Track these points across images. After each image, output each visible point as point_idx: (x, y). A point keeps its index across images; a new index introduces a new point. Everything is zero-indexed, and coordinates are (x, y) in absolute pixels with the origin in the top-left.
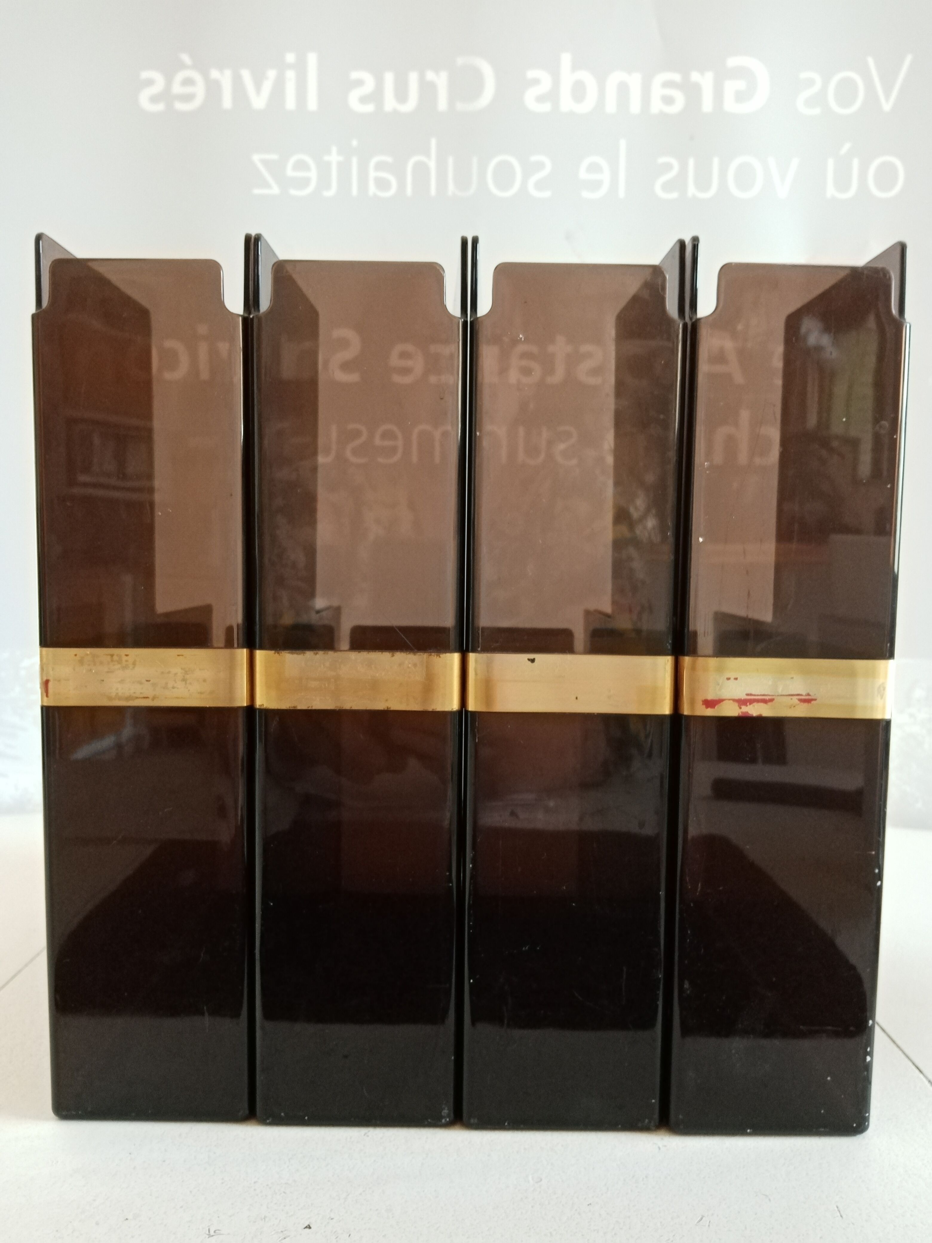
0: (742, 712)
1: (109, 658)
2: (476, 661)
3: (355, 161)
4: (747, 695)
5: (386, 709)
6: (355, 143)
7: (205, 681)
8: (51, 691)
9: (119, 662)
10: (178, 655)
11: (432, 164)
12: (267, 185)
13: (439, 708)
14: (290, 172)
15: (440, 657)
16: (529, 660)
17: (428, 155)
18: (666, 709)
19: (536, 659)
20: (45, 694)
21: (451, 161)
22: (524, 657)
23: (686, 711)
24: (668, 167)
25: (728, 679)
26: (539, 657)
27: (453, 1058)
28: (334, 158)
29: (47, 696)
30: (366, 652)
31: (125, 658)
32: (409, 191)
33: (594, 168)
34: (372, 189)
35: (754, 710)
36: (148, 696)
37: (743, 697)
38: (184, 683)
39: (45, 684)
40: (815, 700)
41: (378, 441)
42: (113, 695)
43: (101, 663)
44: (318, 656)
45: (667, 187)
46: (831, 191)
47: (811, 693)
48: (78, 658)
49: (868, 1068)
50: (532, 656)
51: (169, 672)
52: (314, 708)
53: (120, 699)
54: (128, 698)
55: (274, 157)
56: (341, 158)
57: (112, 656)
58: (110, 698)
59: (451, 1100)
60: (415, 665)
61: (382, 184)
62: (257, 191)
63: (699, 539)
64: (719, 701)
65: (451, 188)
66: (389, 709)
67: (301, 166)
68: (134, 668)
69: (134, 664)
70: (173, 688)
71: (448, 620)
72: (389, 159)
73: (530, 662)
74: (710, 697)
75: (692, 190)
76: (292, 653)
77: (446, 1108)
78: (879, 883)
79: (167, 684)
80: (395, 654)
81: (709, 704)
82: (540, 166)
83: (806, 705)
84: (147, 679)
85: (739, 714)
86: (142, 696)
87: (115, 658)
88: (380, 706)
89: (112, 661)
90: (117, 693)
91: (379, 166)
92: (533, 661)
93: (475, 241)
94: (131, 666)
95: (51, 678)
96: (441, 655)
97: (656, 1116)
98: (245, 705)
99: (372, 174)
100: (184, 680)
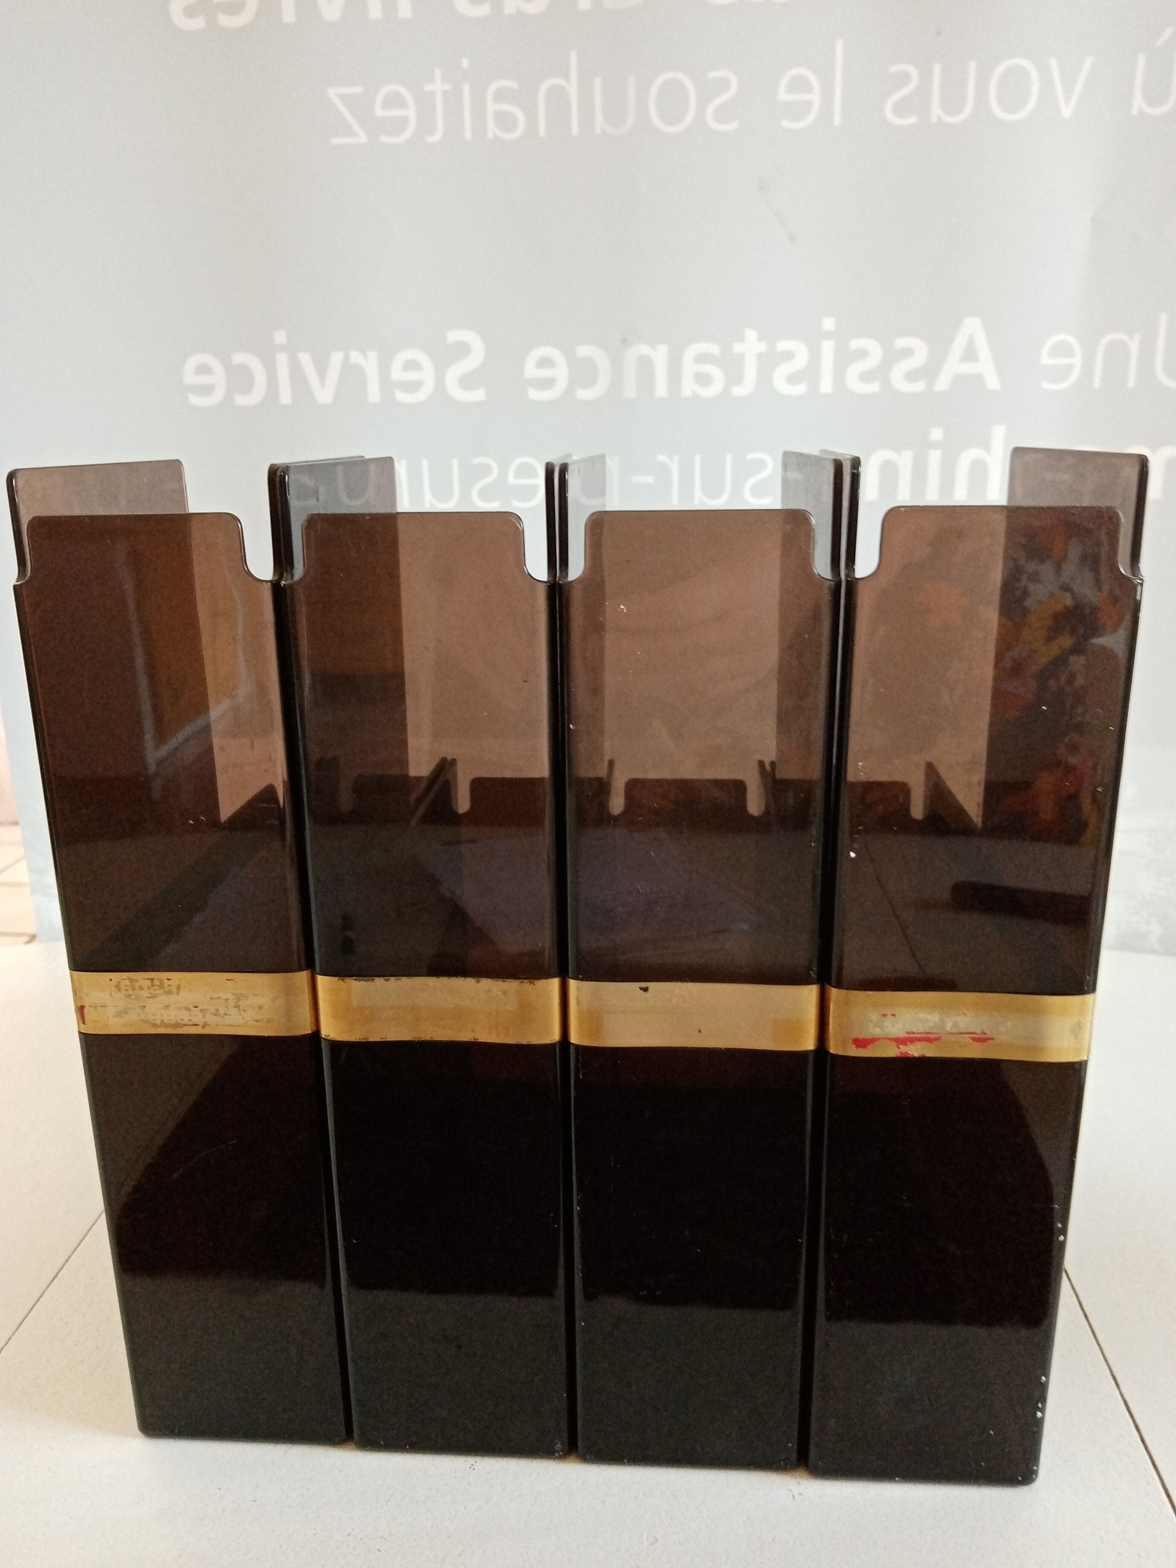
0: (901, 1053)
1: (149, 982)
2: (578, 990)
3: (466, 88)
4: (908, 1033)
5: (473, 1040)
6: (465, 63)
7: (260, 1008)
8: (87, 1017)
9: (161, 986)
10: (228, 980)
11: (573, 91)
12: (352, 133)
13: (536, 1041)
14: (380, 112)
15: (534, 984)
16: (641, 988)
17: (567, 77)
18: (809, 1044)
19: (650, 988)
20: (81, 1021)
21: (598, 82)
22: (636, 985)
23: (833, 1049)
24: (905, 78)
25: (884, 1015)
26: (652, 986)
27: (565, 1395)
28: (438, 87)
29: (84, 1023)
30: (446, 977)
31: (166, 982)
32: (542, 131)
33: (799, 85)
34: (492, 128)
35: (915, 1051)
36: (197, 1023)
37: (902, 1034)
38: (237, 1010)
39: (81, 1010)
40: (992, 1039)
42: (158, 1022)
43: (141, 988)
44: (388, 983)
45: (900, 110)
46: (1138, 102)
47: (988, 1032)
48: (114, 982)
49: (1039, 1423)
50: (644, 985)
51: (219, 998)
52: (388, 1040)
53: (166, 1026)
54: (177, 1025)
55: (359, 90)
56: (447, 87)
57: (152, 980)
58: (155, 1025)
59: (565, 1435)
60: (505, 993)
61: (505, 121)
62: (335, 141)
63: (849, 853)
64: (873, 1040)
65: (600, 123)
66: (476, 1041)
67: (394, 100)
68: (178, 994)
69: (178, 988)
70: (225, 1014)
71: (545, 940)
72: (514, 85)
73: (642, 991)
74: (862, 1036)
75: (936, 112)
76: (359, 980)
77: (559, 1443)
78: (1062, 1238)
79: (217, 1010)
80: (480, 981)
81: (861, 1043)
82: (724, 85)
83: (979, 1044)
84: (195, 1005)
85: (896, 1054)
86: (191, 1023)
87: (157, 982)
88: (466, 1036)
89: (153, 986)
90: (162, 1021)
91: (501, 96)
92: (646, 990)
93: (564, 469)
94: (175, 991)
95: (87, 1005)
96: (535, 983)
97: (794, 1456)
98: (310, 1032)
99: (492, 107)
100: (237, 1006)
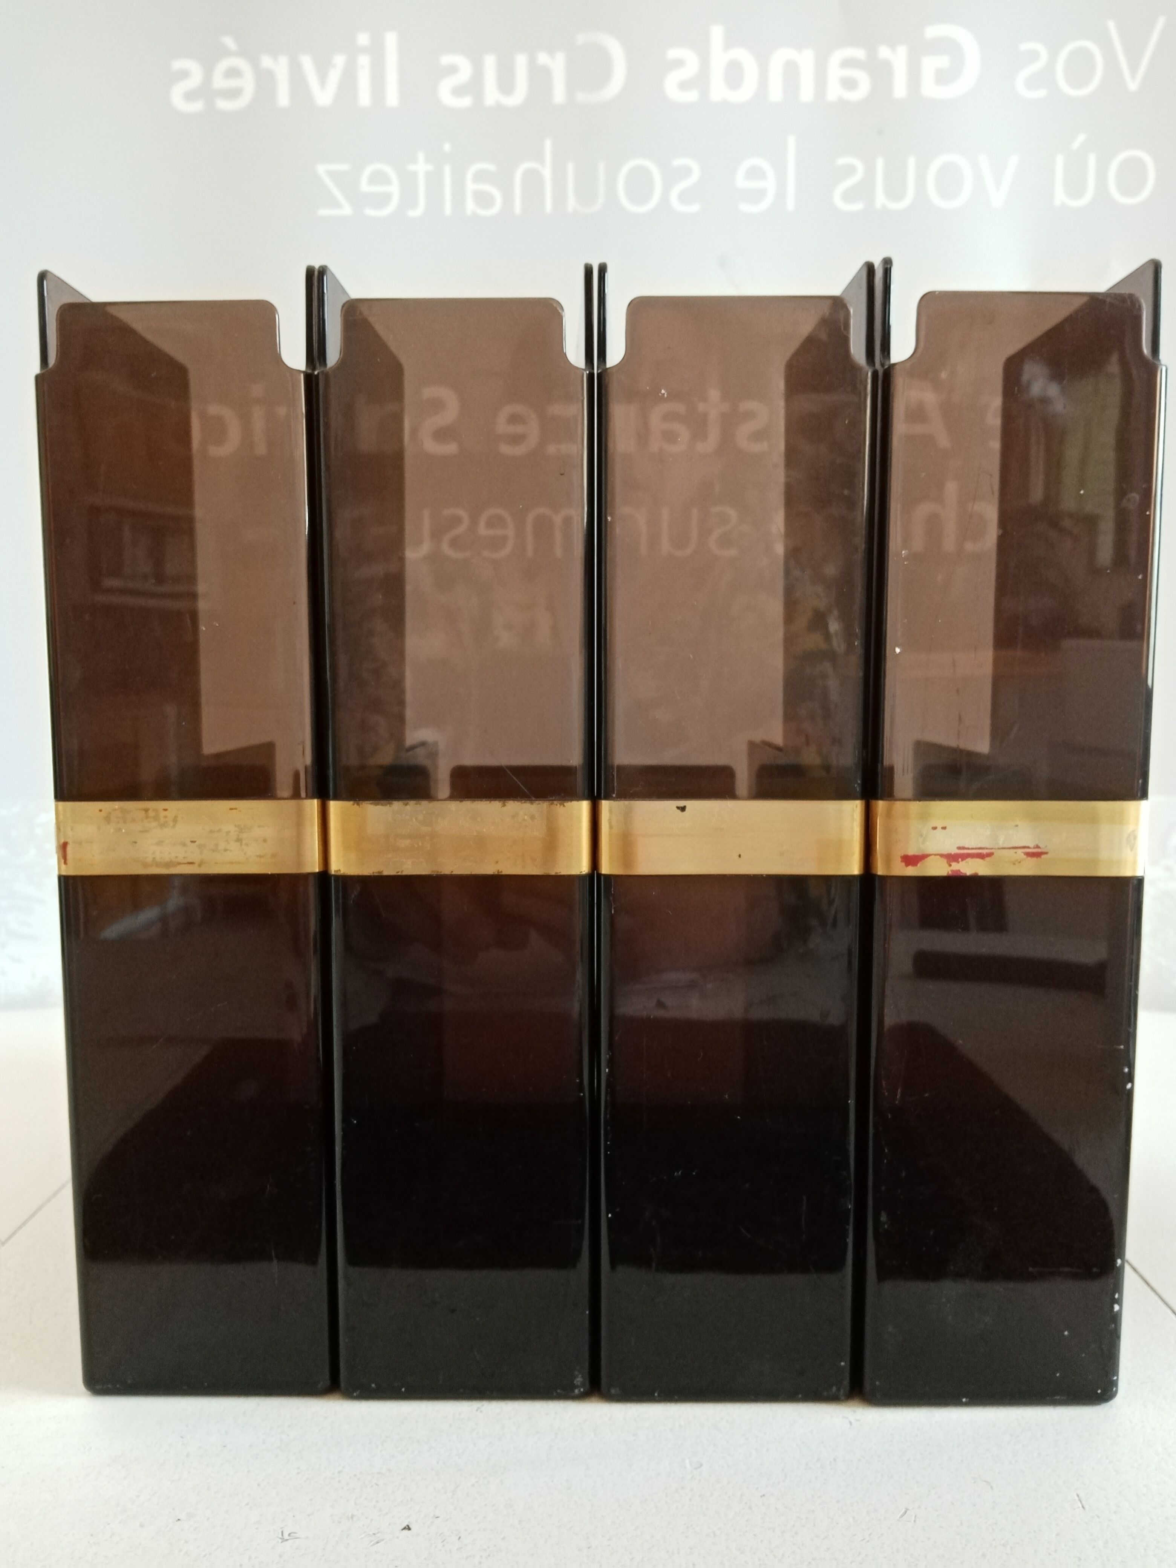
0: (952, 871)
1: (143, 813)
2: (610, 811)
3: (447, 170)
4: (959, 848)
5: (496, 873)
6: (447, 147)
7: (265, 841)
8: (70, 855)
9: (156, 818)
10: (231, 809)
11: (547, 173)
12: (336, 205)
13: (564, 871)
14: (365, 187)
15: (564, 806)
16: (678, 808)
17: (541, 161)
18: (854, 868)
19: (687, 807)
20: (63, 861)
21: (570, 167)
22: (671, 805)
23: (880, 870)
24: (850, 170)
25: (935, 828)
26: (690, 804)
27: (587, 1312)
28: (421, 167)
29: (65, 863)
30: (469, 802)
31: (163, 814)
32: (518, 208)
33: (755, 173)
34: (470, 206)
35: (968, 868)
36: (194, 862)
37: (954, 851)
38: (238, 844)
39: (63, 848)
40: (1046, 853)
41: (483, 530)
42: (149, 860)
43: (133, 820)
44: (408, 807)
45: (848, 196)
46: (1060, 197)
47: (1040, 845)
48: (103, 814)
49: (1115, 1319)
50: (681, 803)
51: (219, 831)
52: (405, 873)
53: (158, 865)
54: (168, 865)
55: (344, 167)
56: (430, 167)
57: (146, 810)
58: (145, 865)
59: (587, 1365)
60: (532, 817)
61: (483, 199)
62: (324, 212)
63: (895, 649)
64: (923, 857)
65: (572, 202)
66: (500, 874)
67: (378, 178)
68: (174, 826)
69: (175, 820)
70: (226, 850)
71: (574, 757)
72: (491, 167)
73: (679, 811)
74: (912, 851)
75: (881, 199)
76: (376, 805)
77: (580, 1376)
78: (1129, 1086)
79: (217, 845)
80: (506, 804)
81: (910, 860)
82: (686, 171)
83: (1034, 859)
84: (192, 840)
85: (948, 872)
86: (186, 861)
87: (151, 813)
88: (488, 869)
89: (147, 817)
90: (154, 858)
91: (480, 177)
92: (683, 809)
93: (603, 269)
94: (171, 824)
95: (70, 841)
96: (565, 804)
97: (846, 1382)
98: (317, 870)
99: (471, 186)
100: (239, 840)
